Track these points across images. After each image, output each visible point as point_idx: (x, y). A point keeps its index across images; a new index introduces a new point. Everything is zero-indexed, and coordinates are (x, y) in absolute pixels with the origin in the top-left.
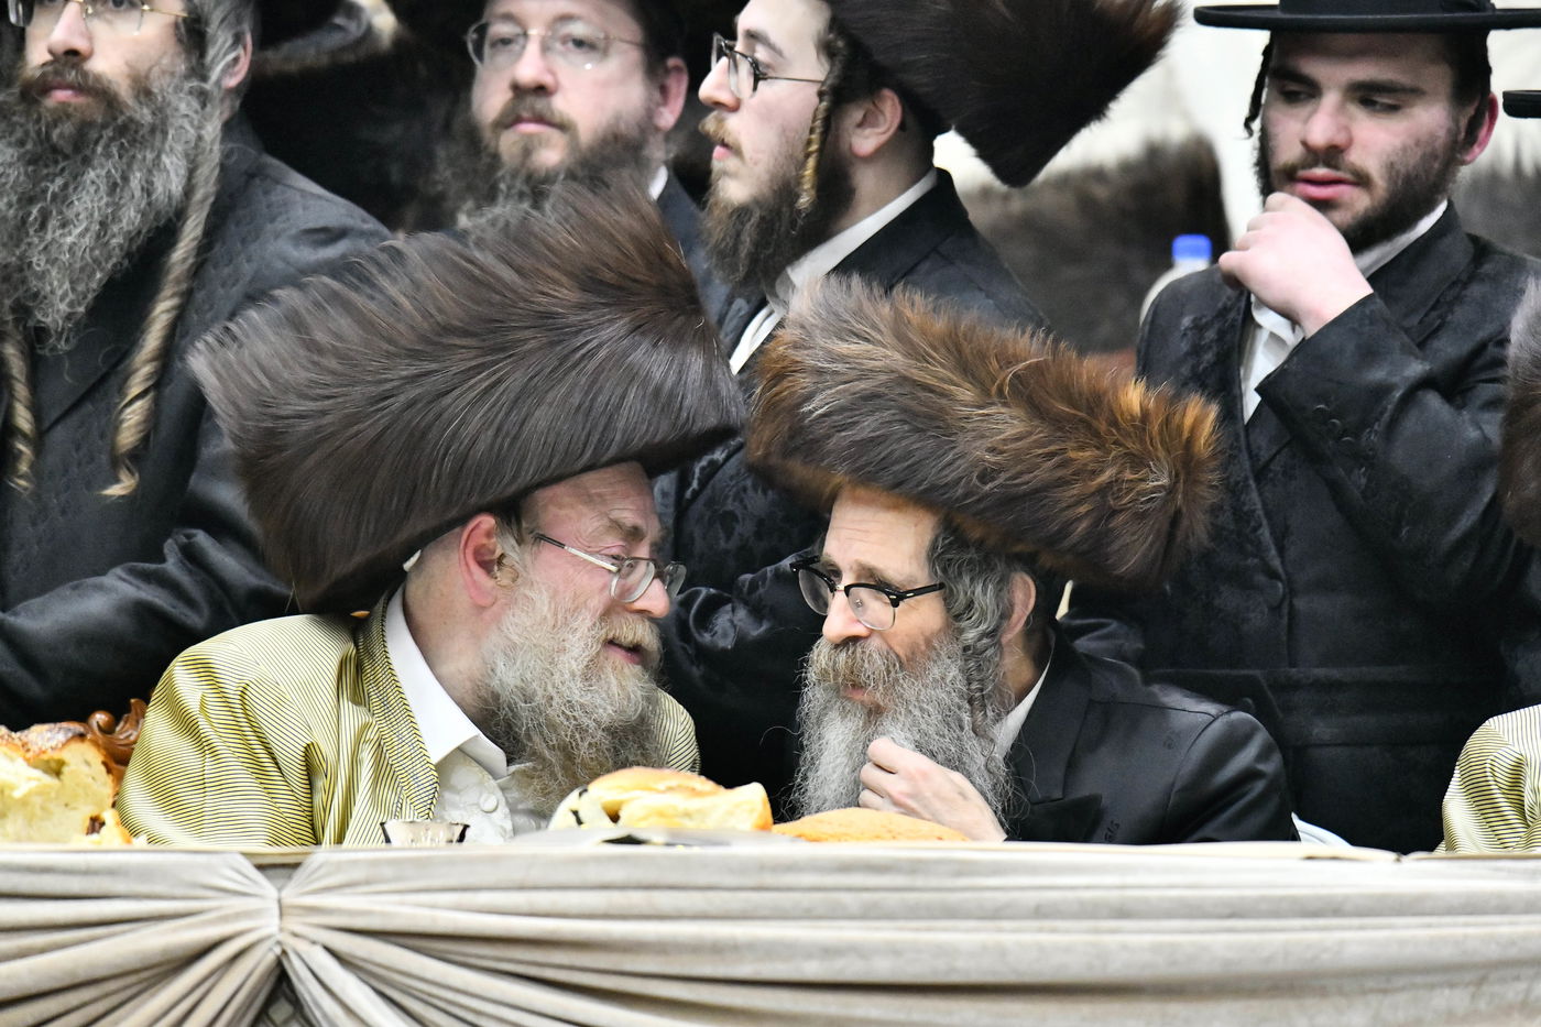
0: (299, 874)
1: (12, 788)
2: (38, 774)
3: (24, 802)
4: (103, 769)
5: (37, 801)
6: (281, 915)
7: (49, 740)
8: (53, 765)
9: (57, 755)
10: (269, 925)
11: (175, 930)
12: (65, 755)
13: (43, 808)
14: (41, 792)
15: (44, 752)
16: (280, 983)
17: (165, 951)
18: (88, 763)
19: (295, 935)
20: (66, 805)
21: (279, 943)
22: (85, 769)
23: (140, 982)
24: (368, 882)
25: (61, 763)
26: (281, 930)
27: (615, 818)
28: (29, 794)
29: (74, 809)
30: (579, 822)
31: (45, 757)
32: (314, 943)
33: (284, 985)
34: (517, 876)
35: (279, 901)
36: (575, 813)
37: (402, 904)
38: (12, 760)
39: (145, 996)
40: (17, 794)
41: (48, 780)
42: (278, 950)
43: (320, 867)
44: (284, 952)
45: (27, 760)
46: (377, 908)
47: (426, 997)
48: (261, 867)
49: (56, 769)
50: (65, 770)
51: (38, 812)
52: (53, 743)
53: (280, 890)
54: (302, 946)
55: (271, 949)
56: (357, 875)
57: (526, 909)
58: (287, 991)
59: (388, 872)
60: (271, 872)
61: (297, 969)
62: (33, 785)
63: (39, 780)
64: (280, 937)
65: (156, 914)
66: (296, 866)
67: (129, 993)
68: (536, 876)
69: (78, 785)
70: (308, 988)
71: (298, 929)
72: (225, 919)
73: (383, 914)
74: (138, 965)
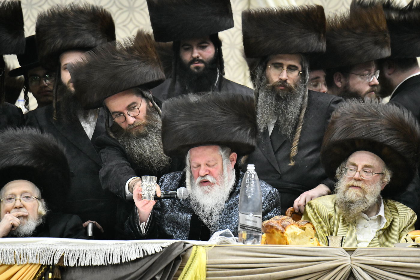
0: (354, 253)
1: (297, 233)
2: (301, 230)
3: (299, 236)
4: (313, 229)
5: (301, 235)
6: (351, 261)
7: (303, 223)
8: (304, 228)
9: (305, 226)
10: (349, 262)
11: (331, 263)
12: (306, 226)
13: (302, 237)
14: (301, 234)
15: (302, 226)
16: (351, 273)
17: (329, 267)
18: (310, 228)
19: (354, 265)
20: (306, 236)
21: (351, 266)
22: (310, 229)
23: (324, 273)
24: (368, 255)
25: (305, 228)
26: (351, 263)
27: (414, 240)
28: (300, 234)
29: (307, 237)
30: (407, 241)
31: (302, 227)
32: (358, 266)
33: (352, 274)
34: (397, 254)
35: (351, 258)
36: (406, 239)
37: (375, 259)
38: (296, 227)
39: (325, 275)
40: (298, 234)
41: (303, 231)
42: (351, 267)
43: (358, 251)
44: (352, 268)
45: (299, 227)
46: (370, 260)
47: (380, 277)
48: (346, 251)
49: (304, 229)
50: (306, 229)
51: (301, 237)
52: (304, 224)
53: (351, 256)
54: (355, 267)
55: (349, 267)
56: (366, 253)
57: (399, 260)
58: (352, 275)
59: (372, 252)
60: (348, 252)
61: (354, 271)
62: (300, 232)
63: (301, 231)
64: (351, 265)
65: (327, 260)
66: (354, 251)
67: (323, 274)
68: (401, 254)
69: (308, 232)
70: (357, 275)
71: (355, 263)
72: (340, 261)
73: (371, 261)
74: (324, 270)
